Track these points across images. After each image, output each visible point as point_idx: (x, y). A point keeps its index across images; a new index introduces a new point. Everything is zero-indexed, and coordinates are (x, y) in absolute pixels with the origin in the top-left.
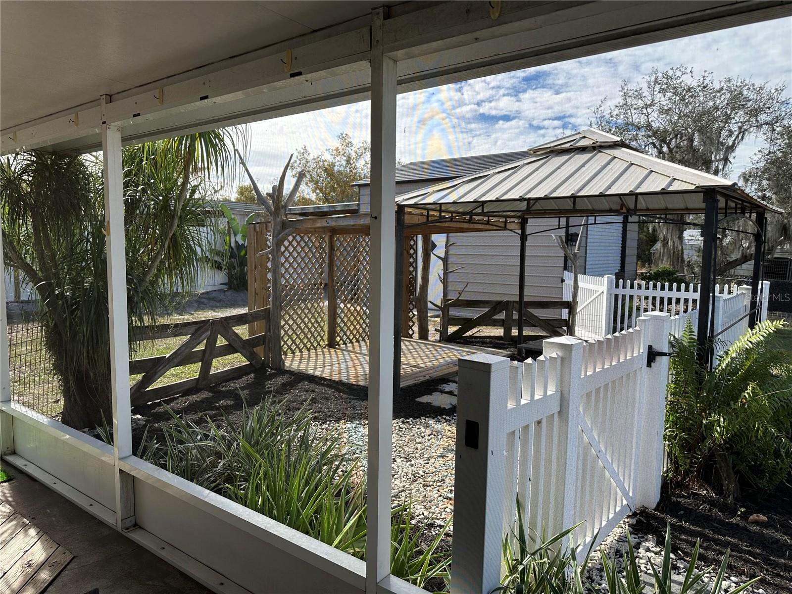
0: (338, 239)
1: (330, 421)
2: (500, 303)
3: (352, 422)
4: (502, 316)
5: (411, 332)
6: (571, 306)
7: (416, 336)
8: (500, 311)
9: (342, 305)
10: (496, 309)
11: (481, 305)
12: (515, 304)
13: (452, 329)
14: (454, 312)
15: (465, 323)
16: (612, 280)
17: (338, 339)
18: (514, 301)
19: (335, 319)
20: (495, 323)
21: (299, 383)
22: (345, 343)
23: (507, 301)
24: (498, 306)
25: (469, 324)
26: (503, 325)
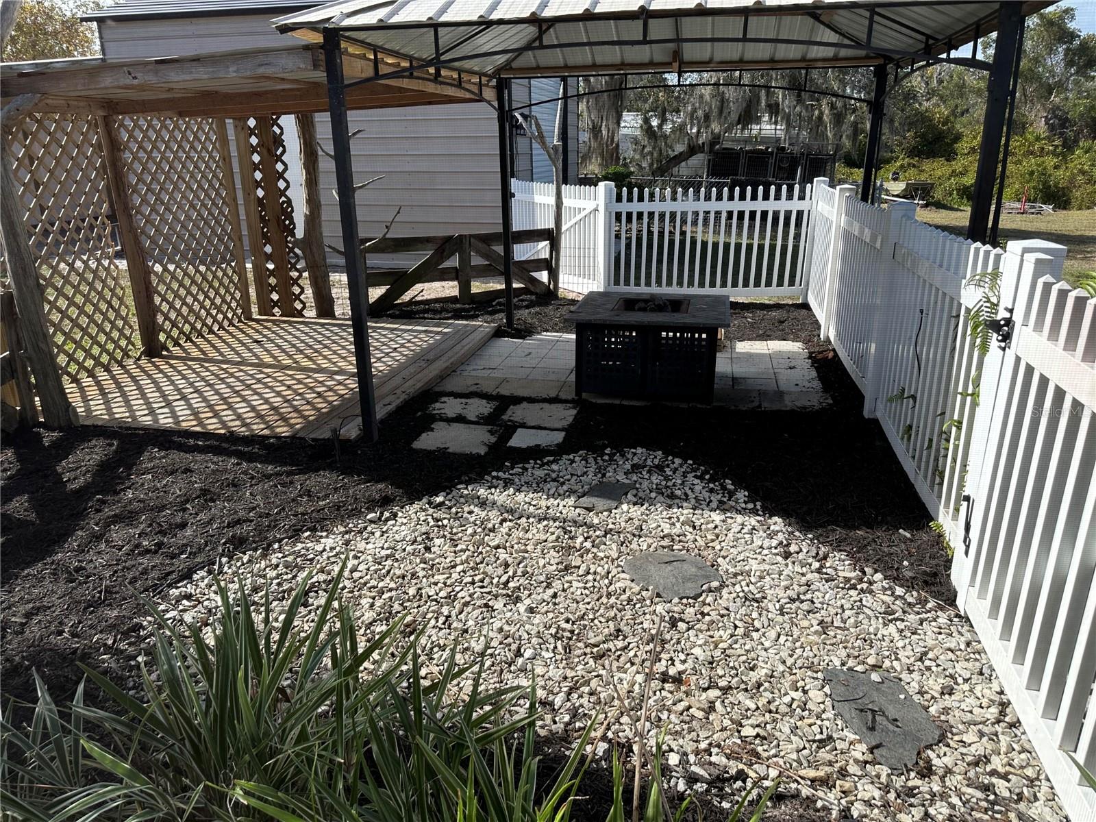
0: (122, 125)
1: (280, 541)
2: (449, 239)
3: (330, 532)
4: (454, 262)
5: (298, 306)
6: (552, 237)
7: (311, 313)
8: (453, 254)
9: (158, 268)
10: (444, 251)
11: (420, 246)
12: (472, 240)
13: (375, 293)
14: (376, 261)
15: (396, 281)
16: (611, 190)
17: (162, 337)
18: (470, 235)
19: (151, 300)
20: (443, 276)
21: (140, 453)
22: (177, 344)
23: (460, 236)
24: (446, 246)
25: (402, 281)
26: (456, 278)
